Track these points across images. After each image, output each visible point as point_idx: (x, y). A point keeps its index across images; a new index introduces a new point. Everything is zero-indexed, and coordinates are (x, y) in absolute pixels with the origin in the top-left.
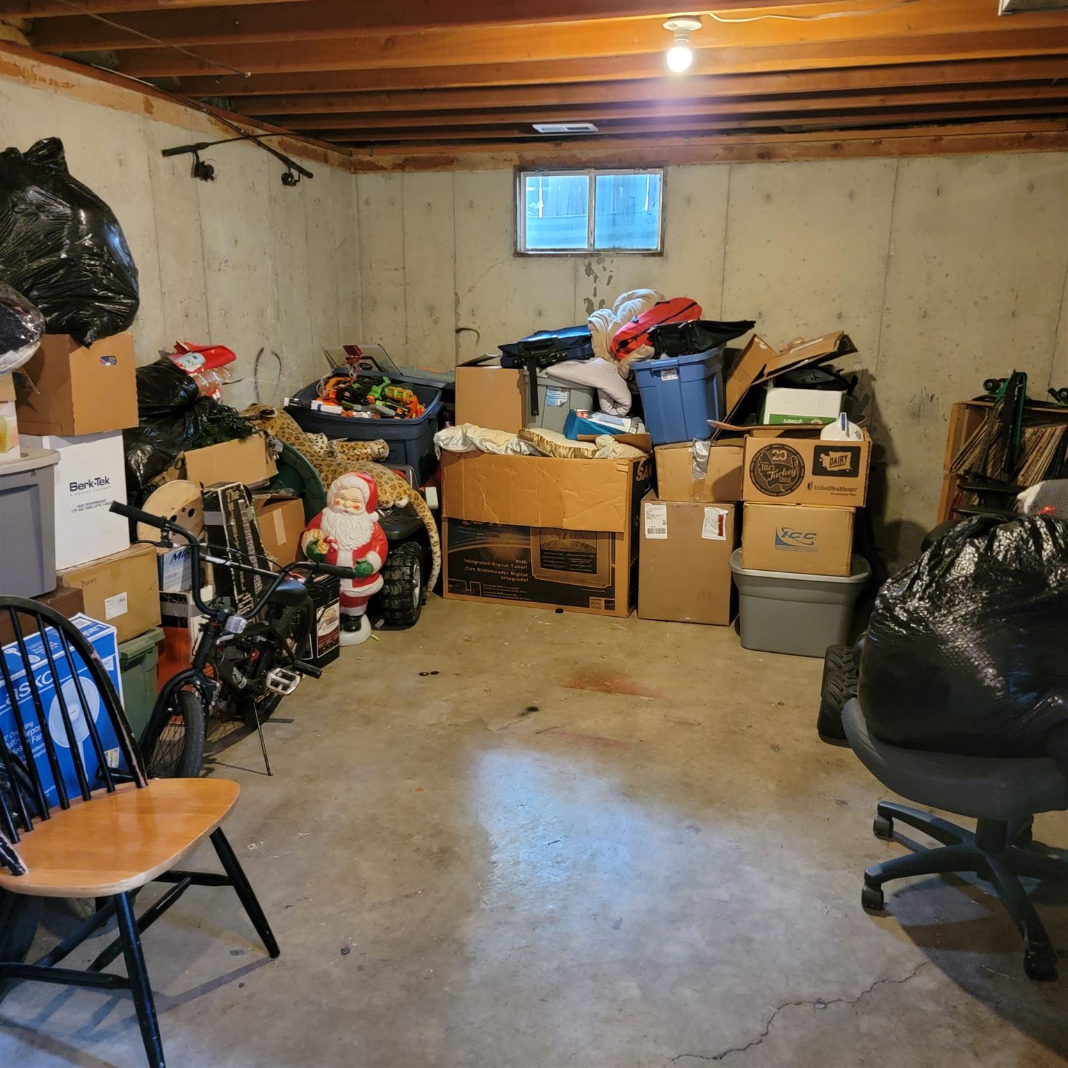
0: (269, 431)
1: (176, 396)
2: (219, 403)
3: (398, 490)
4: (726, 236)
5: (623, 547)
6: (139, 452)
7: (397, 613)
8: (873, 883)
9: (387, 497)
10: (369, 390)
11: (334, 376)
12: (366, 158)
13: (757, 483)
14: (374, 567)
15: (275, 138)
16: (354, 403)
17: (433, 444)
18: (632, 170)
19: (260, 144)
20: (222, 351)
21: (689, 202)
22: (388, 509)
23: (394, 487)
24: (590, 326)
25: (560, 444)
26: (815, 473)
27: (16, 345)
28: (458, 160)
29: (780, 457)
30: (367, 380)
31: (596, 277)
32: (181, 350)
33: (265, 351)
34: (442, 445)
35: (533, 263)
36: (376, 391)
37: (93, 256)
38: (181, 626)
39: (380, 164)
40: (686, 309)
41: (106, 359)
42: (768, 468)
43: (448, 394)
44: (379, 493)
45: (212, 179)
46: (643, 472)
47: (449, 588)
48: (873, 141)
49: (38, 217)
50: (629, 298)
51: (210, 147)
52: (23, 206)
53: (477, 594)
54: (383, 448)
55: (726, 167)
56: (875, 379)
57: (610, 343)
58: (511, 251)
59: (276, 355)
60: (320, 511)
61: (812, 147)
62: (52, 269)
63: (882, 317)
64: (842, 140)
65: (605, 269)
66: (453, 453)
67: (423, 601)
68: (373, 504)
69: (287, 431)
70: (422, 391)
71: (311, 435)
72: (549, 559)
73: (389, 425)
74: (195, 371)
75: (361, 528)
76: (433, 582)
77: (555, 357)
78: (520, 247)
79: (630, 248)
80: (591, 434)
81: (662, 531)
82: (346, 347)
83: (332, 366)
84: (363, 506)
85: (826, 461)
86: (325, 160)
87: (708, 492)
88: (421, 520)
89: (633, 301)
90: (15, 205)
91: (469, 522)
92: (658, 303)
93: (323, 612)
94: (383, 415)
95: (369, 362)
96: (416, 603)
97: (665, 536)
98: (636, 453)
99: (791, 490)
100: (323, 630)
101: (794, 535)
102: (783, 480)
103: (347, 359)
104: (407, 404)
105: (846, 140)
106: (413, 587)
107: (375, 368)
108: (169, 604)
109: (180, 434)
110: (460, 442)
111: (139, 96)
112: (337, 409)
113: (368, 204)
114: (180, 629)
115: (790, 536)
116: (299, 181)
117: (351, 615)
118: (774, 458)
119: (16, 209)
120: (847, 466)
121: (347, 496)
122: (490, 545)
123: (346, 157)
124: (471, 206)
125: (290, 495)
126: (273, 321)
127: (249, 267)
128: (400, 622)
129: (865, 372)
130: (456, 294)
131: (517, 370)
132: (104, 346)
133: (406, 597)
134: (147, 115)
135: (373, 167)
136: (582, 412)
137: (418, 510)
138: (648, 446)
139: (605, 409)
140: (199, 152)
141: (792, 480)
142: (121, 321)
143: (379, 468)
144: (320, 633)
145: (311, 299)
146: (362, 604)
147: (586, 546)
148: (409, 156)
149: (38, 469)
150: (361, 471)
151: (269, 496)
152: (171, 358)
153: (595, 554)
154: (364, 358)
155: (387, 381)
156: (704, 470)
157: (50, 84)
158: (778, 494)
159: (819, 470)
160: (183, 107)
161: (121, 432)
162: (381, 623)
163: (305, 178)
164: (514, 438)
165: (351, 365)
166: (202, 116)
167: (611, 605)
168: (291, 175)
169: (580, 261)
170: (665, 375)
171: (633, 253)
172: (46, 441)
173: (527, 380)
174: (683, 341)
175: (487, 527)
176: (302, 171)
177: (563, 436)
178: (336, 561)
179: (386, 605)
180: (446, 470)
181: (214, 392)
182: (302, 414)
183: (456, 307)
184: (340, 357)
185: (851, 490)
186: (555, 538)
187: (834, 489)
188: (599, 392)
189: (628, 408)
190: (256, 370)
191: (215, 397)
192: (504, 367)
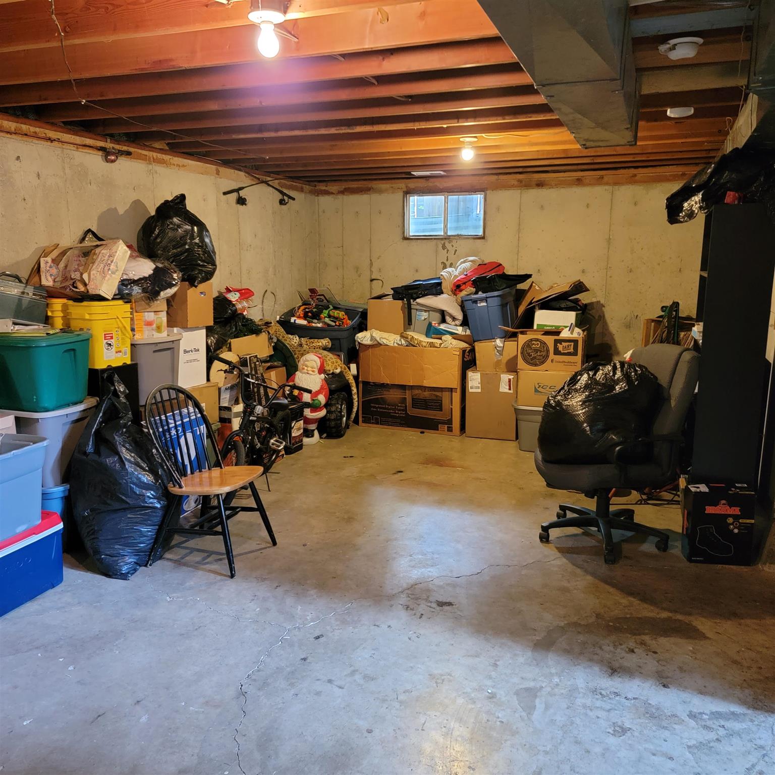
0: (270, 332)
1: (227, 312)
2: (246, 317)
3: (335, 364)
4: (519, 229)
5: (457, 397)
6: (212, 338)
7: (333, 429)
8: (545, 529)
9: (329, 368)
10: (322, 312)
11: (303, 305)
12: (324, 188)
13: (525, 359)
14: (322, 402)
15: (277, 181)
16: (313, 319)
17: (354, 341)
18: (468, 193)
19: (269, 185)
20: (248, 291)
21: (498, 210)
22: (330, 374)
23: (333, 363)
24: (441, 277)
25: (422, 340)
26: (555, 354)
27: (171, 286)
28: (373, 188)
29: (536, 345)
30: (320, 307)
31: (448, 251)
32: (228, 290)
33: (267, 292)
34: (359, 341)
35: (413, 243)
36: (325, 313)
37: (199, 246)
38: (228, 423)
39: (331, 191)
40: (495, 268)
41: (201, 293)
42: (530, 351)
43: (364, 315)
44: (325, 365)
45: (246, 204)
46: (468, 356)
47: (363, 420)
48: (599, 177)
49: (178, 230)
50: (464, 262)
51: (245, 189)
52: (171, 226)
53: (377, 423)
54: (328, 342)
55: (519, 191)
56: (604, 307)
57: (452, 286)
58: (400, 237)
59: (273, 294)
60: (294, 373)
61: (565, 180)
62: (182, 253)
63: (607, 272)
64: (582, 176)
65: (453, 246)
66: (365, 345)
67: (347, 426)
68: (322, 370)
69: (278, 333)
70: (350, 313)
71: (290, 336)
72: (416, 403)
73: (332, 331)
74: (236, 301)
75: (315, 382)
76: (353, 416)
77: (421, 293)
78: (406, 235)
79: (467, 234)
80: (439, 334)
81: (478, 388)
82: (310, 290)
83: (302, 300)
84: (316, 371)
85: (560, 347)
86: (301, 190)
87: (503, 366)
88: (347, 381)
89: (466, 264)
90: (168, 225)
91: (373, 383)
92: (479, 265)
93: (295, 424)
94: (329, 325)
95: (322, 297)
96: (343, 425)
97: (479, 390)
98: (464, 345)
99: (543, 363)
100: (295, 433)
101: (544, 387)
102: (538, 357)
103: (310, 296)
104: (342, 320)
105: (584, 176)
106: (342, 417)
107: (325, 301)
108: (222, 411)
109: (229, 331)
110: (369, 339)
111: (213, 168)
112: (303, 322)
113: (324, 212)
114: (227, 424)
115: (542, 388)
116: (288, 203)
117: (309, 429)
118: (533, 346)
119: (168, 227)
120: (572, 350)
121: (309, 365)
122: (383, 396)
123: (313, 188)
124: (380, 213)
125: (279, 365)
126: (272, 276)
127: (261, 248)
128: (334, 435)
129: (598, 302)
130: (371, 260)
131: (401, 301)
132: (202, 287)
133: (338, 420)
134: (217, 176)
135: (327, 193)
136: (435, 324)
137: (346, 375)
138: (471, 341)
139: (448, 322)
140: (240, 192)
141: (543, 358)
142: (209, 276)
143: (325, 353)
144: (293, 435)
145: (292, 264)
146: (315, 423)
147: (437, 396)
148: (347, 186)
149: (175, 341)
150: (316, 353)
151: (269, 364)
152: (224, 294)
153: (442, 401)
154: (319, 295)
155: (331, 307)
156: (501, 354)
157: (177, 166)
158: (536, 365)
159: (557, 352)
160: (233, 170)
161: (205, 328)
162: (325, 435)
163: (291, 200)
164: (398, 337)
165: (312, 299)
166: (242, 174)
167: (450, 429)
168: (284, 200)
169: (439, 242)
170: (480, 303)
171: (468, 237)
172: (175, 330)
173: (406, 306)
174: (490, 285)
175: (383, 386)
176: (290, 197)
177: (425, 336)
178: (302, 399)
179: (328, 425)
180: (361, 354)
181: (244, 311)
182: (285, 324)
183: (371, 268)
184: (307, 295)
185: (574, 363)
186: (420, 391)
187: (565, 362)
188: (445, 312)
189: (461, 321)
190: (263, 301)
191: (244, 313)
192: (394, 299)
